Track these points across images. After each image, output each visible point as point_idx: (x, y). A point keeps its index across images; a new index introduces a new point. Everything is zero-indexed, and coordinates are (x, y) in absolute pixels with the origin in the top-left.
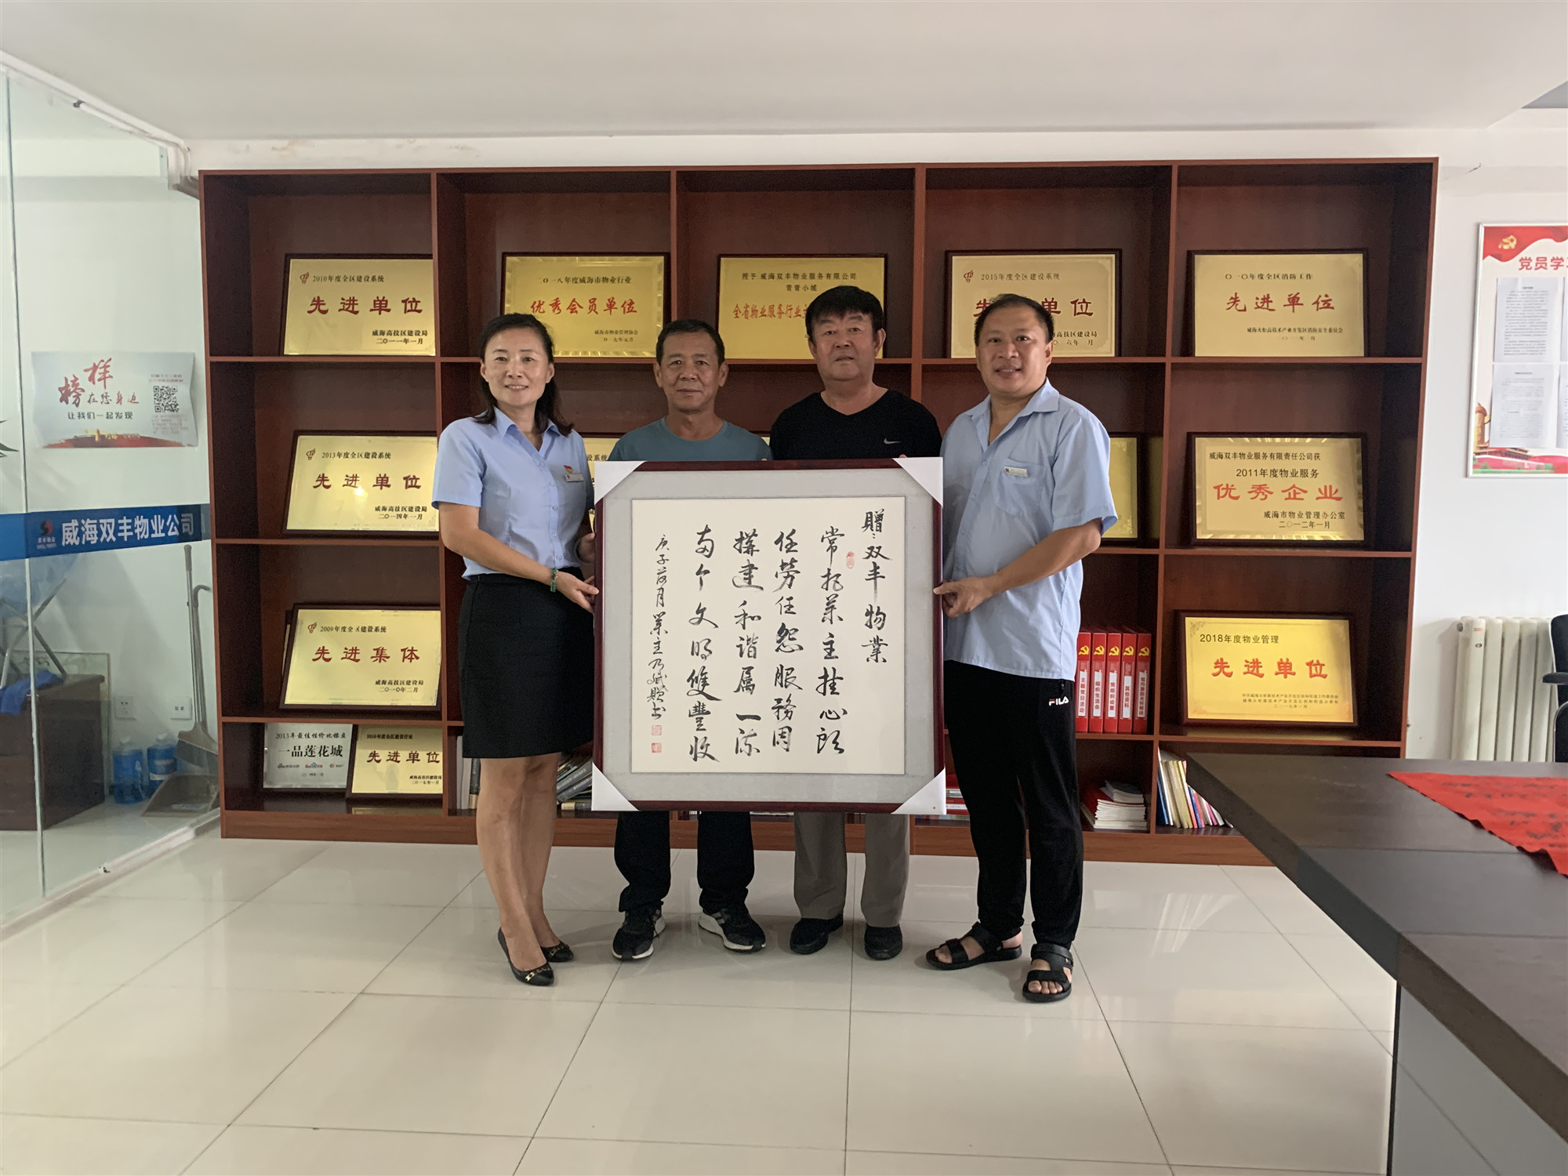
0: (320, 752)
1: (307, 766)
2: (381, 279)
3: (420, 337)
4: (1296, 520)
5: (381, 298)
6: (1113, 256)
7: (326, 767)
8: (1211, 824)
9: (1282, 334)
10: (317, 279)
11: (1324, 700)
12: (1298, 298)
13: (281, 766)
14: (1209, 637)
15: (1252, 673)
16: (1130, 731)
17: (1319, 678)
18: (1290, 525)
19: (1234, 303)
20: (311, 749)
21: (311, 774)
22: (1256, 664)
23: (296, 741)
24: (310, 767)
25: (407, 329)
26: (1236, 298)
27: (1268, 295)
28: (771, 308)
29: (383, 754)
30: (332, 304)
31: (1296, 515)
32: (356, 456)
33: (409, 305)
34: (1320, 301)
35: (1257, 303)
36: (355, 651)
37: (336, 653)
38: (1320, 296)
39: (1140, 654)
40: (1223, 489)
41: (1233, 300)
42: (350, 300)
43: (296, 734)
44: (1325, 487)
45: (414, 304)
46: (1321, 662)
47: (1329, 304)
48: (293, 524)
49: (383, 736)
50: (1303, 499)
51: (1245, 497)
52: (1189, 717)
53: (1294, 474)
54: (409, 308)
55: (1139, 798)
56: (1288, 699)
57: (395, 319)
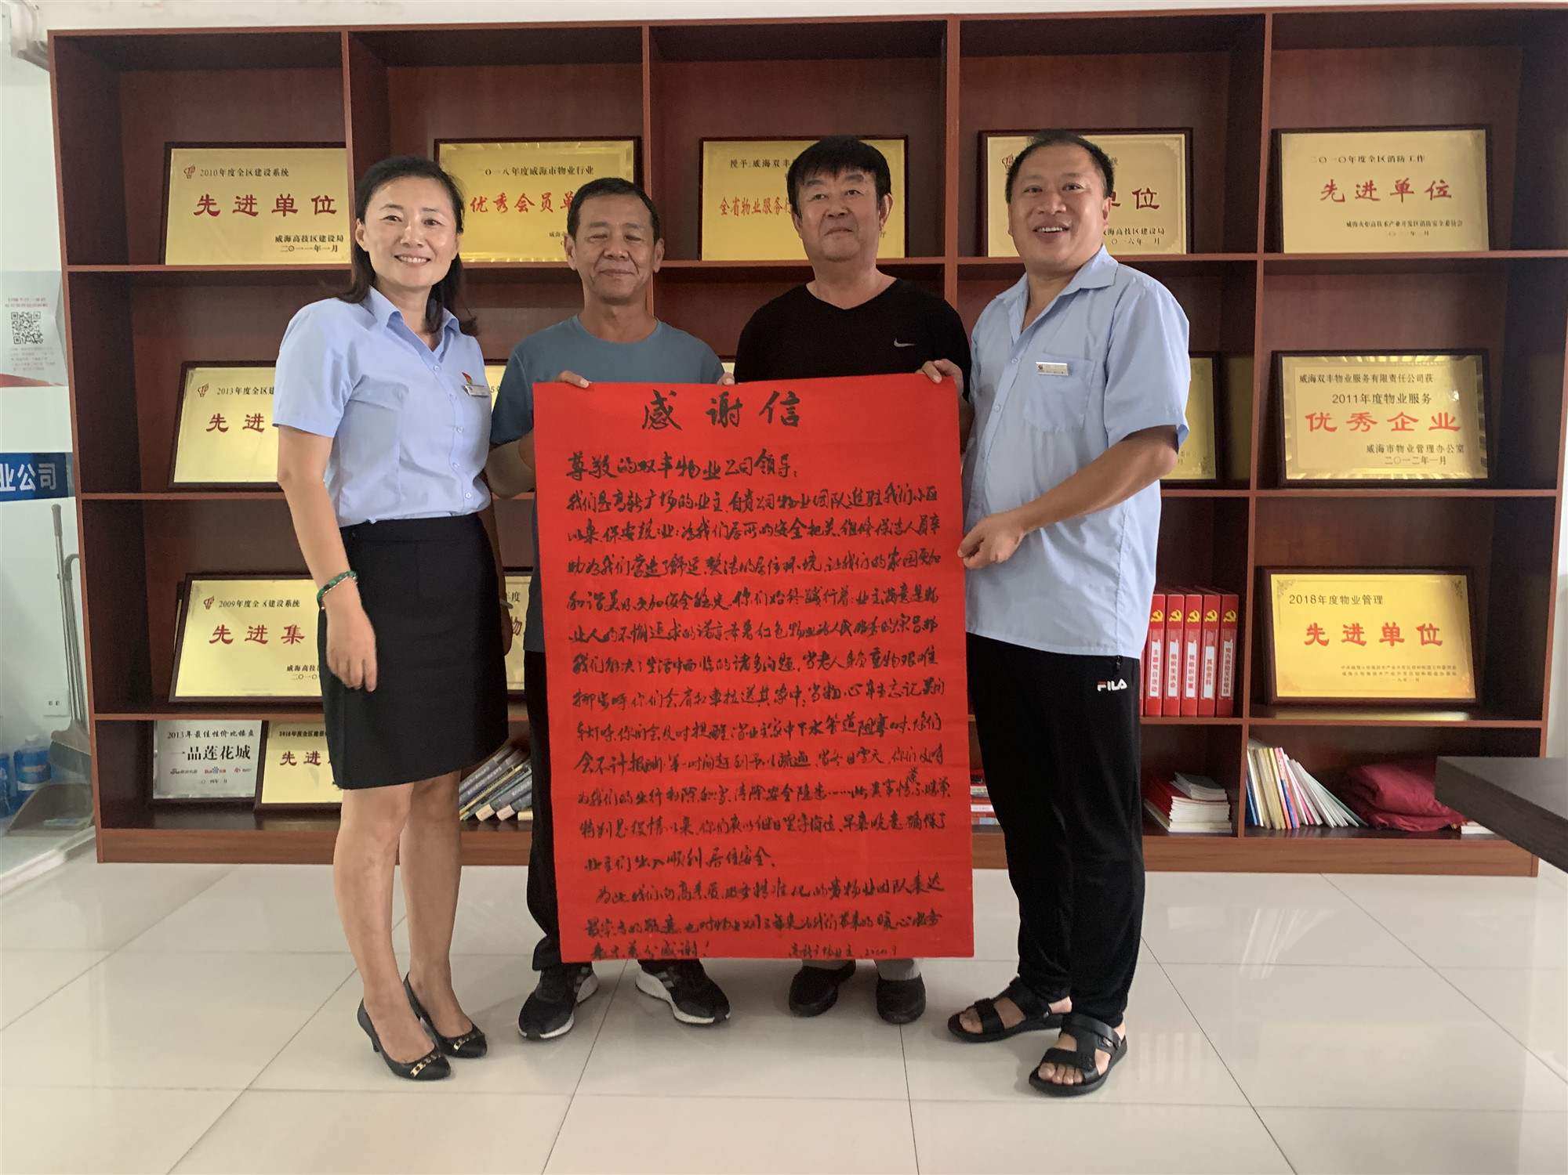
0: (223, 754)
1: (206, 772)
2: (285, 172)
3: (335, 243)
4: (1406, 454)
5: (285, 197)
6: (1183, 136)
7: (230, 771)
8: (1307, 823)
9: (1388, 229)
10: (205, 173)
11: (1439, 671)
12: (1408, 186)
13: (174, 772)
14: (1299, 598)
15: (1352, 640)
16: (1213, 713)
17: (1433, 645)
18: (1397, 460)
19: (1330, 192)
20: (211, 750)
21: (212, 781)
22: (1357, 629)
23: (193, 741)
24: (211, 772)
25: (318, 234)
26: (1332, 185)
27: (1371, 182)
28: (767, 201)
29: (300, 756)
30: (225, 203)
31: (1405, 449)
32: (259, 392)
33: (320, 204)
34: (1434, 187)
35: (1357, 192)
36: (261, 630)
37: (238, 633)
38: (1434, 183)
39: (1225, 620)
40: (1316, 419)
41: (1328, 189)
42: (247, 199)
43: (193, 733)
44: (1440, 415)
45: (326, 203)
46: (1434, 626)
47: (1445, 192)
48: (181, 476)
49: (299, 734)
50: (1412, 430)
51: (1344, 428)
52: (1279, 695)
53: (1402, 399)
54: (320, 208)
55: (1221, 794)
56: (1396, 671)
57: (304, 221)
